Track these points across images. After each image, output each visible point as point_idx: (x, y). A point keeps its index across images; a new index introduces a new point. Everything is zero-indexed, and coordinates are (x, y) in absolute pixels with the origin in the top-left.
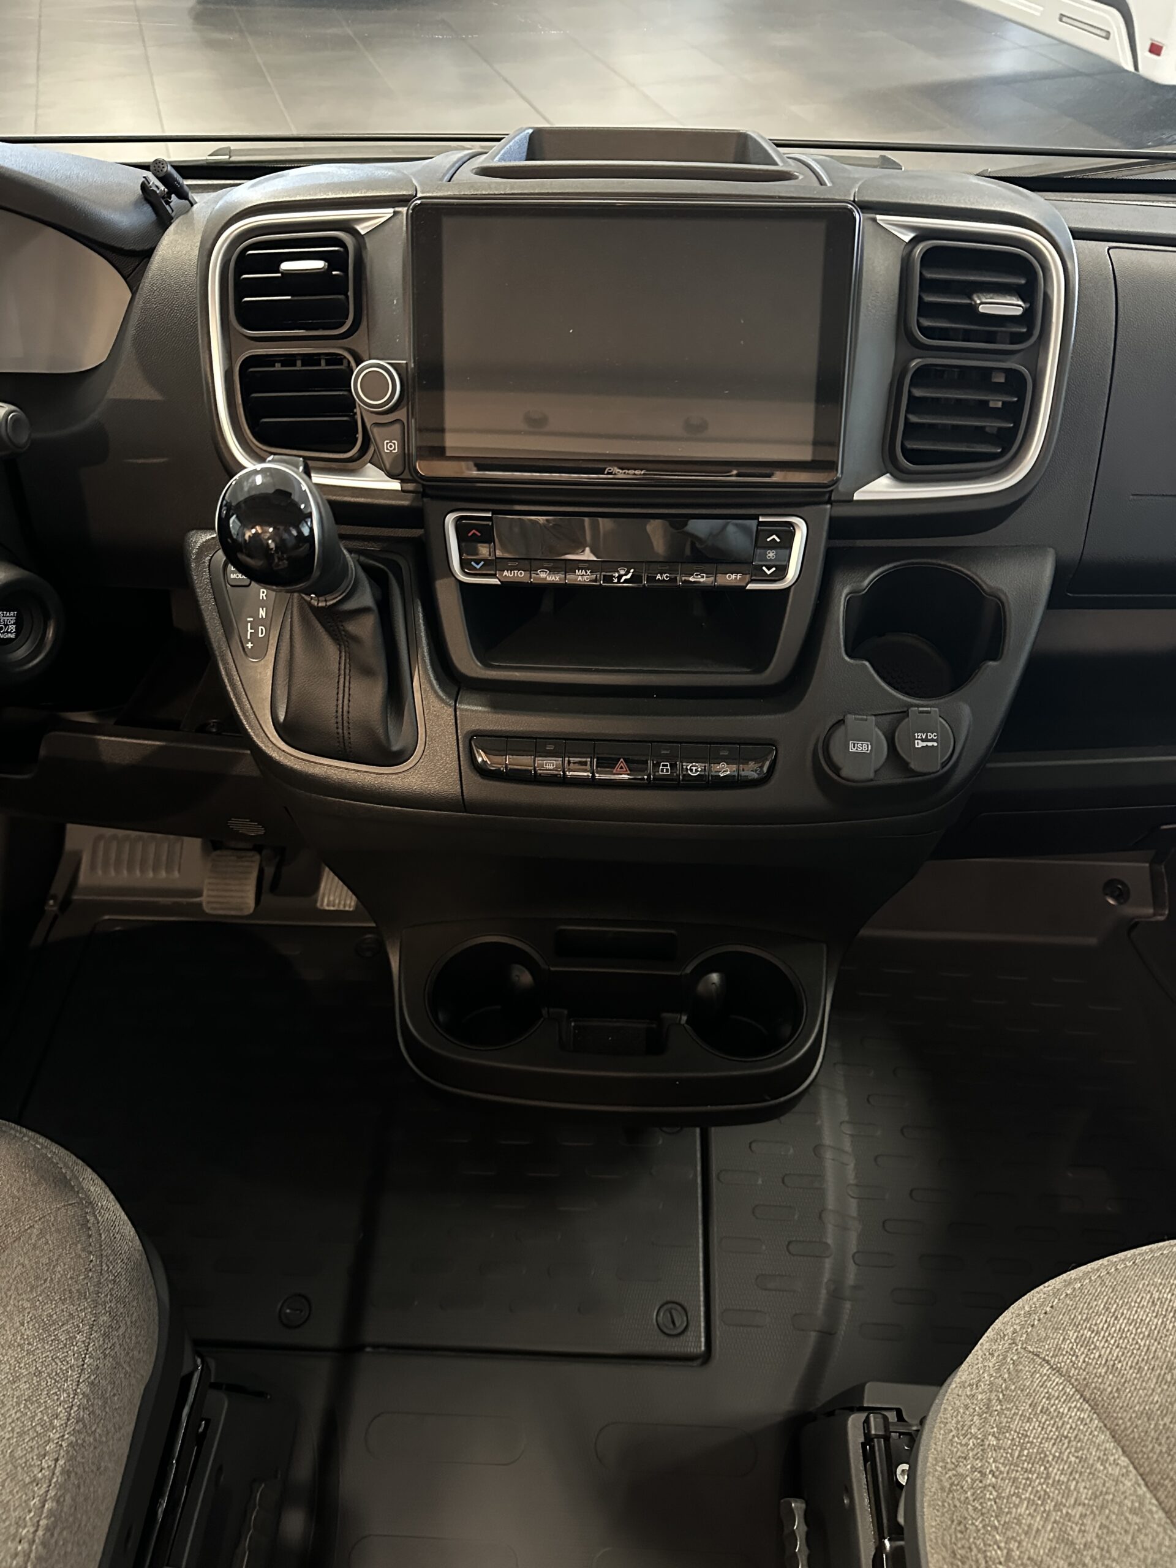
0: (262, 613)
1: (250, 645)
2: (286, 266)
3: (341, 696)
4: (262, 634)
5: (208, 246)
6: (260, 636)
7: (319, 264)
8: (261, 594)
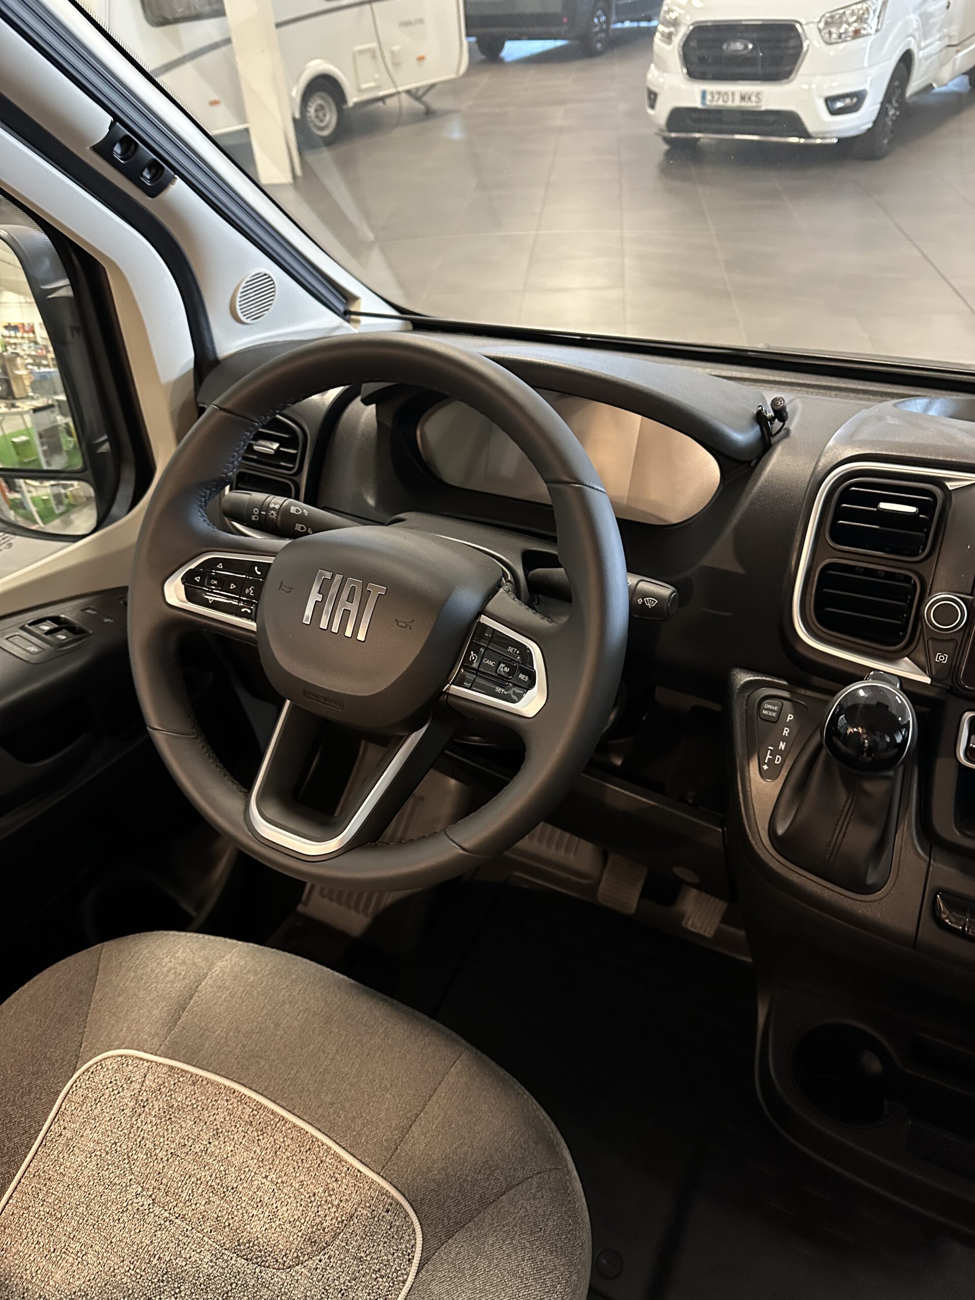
0: (782, 746)
1: (765, 767)
2: (883, 505)
3: (837, 831)
4: (778, 761)
5: (819, 478)
6: (776, 762)
7: (912, 509)
8: (785, 731)
